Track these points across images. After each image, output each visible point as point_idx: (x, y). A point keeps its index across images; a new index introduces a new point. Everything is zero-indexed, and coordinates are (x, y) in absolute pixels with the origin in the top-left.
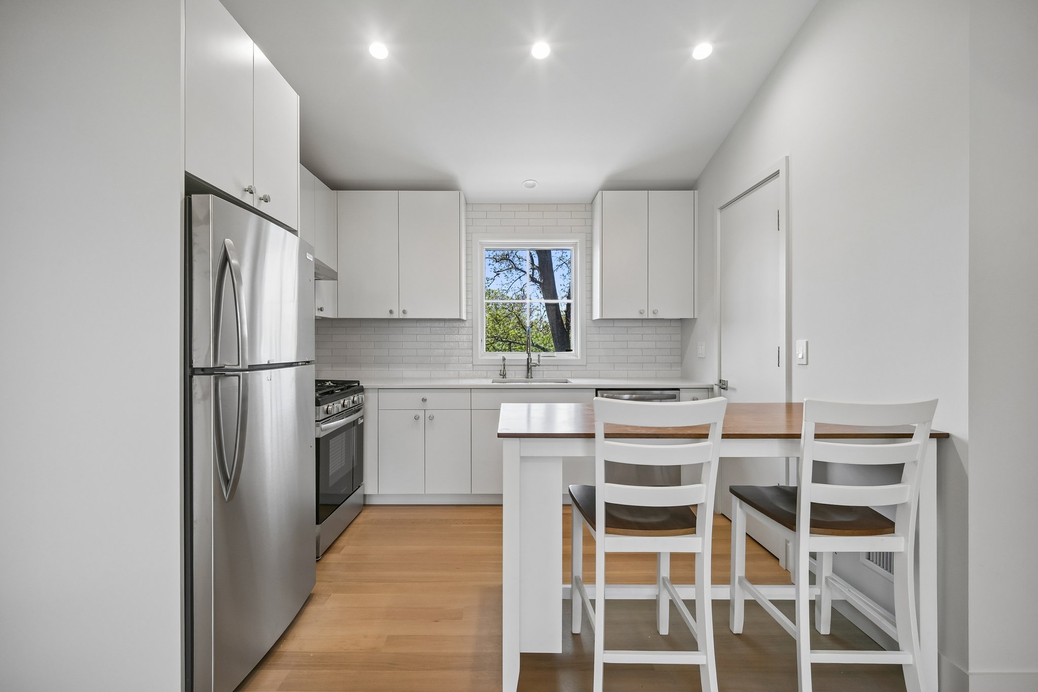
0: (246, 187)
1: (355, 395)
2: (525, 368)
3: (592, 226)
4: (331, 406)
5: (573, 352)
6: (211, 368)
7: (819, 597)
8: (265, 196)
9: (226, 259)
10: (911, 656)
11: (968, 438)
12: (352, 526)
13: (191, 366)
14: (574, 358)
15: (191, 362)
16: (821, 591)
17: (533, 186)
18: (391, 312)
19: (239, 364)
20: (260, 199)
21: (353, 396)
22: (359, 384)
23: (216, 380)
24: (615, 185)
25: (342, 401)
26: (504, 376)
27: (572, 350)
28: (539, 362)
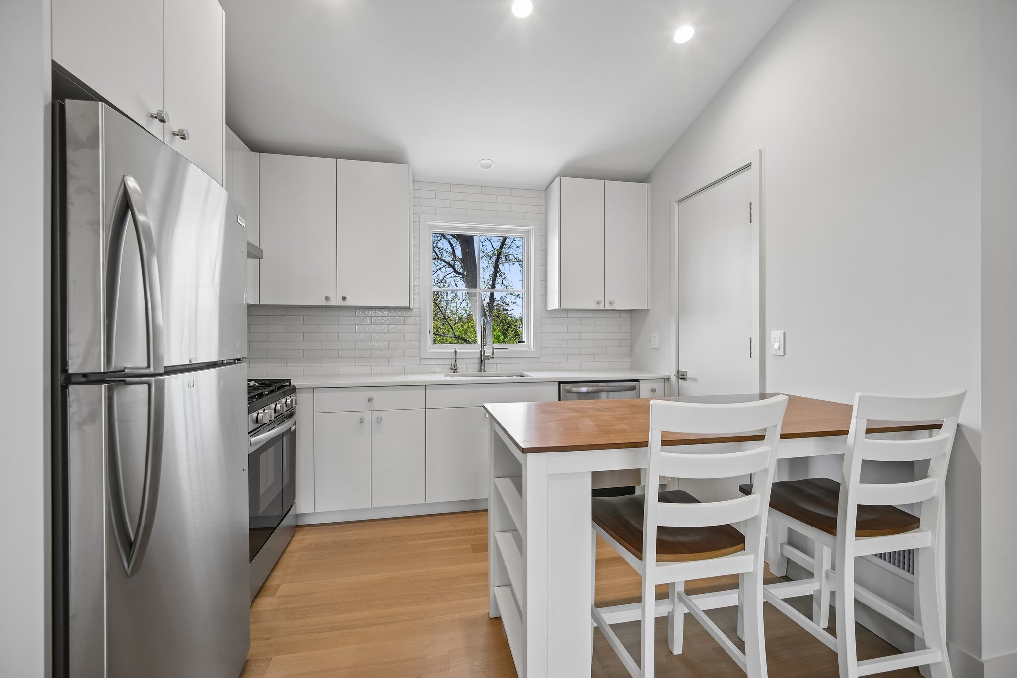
0: (154, 111)
1: (287, 398)
2: (478, 361)
3: (546, 214)
4: (261, 413)
5: (526, 343)
6: (101, 373)
7: (820, 591)
8: (181, 131)
9: (125, 206)
10: (940, 653)
11: (980, 428)
12: (285, 555)
13: (64, 369)
14: (527, 349)
15: (64, 364)
16: (821, 586)
17: (488, 167)
18: (327, 298)
19: (149, 366)
20: (174, 134)
21: (285, 399)
22: (290, 383)
23: (110, 391)
24: (573, 171)
25: (273, 406)
26: (455, 370)
27: (524, 342)
28: (493, 354)
